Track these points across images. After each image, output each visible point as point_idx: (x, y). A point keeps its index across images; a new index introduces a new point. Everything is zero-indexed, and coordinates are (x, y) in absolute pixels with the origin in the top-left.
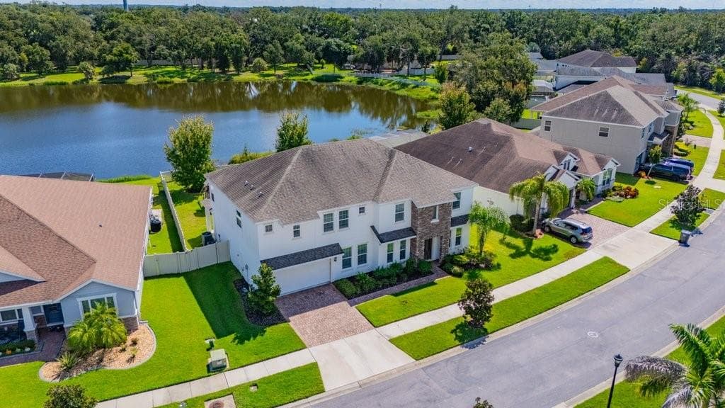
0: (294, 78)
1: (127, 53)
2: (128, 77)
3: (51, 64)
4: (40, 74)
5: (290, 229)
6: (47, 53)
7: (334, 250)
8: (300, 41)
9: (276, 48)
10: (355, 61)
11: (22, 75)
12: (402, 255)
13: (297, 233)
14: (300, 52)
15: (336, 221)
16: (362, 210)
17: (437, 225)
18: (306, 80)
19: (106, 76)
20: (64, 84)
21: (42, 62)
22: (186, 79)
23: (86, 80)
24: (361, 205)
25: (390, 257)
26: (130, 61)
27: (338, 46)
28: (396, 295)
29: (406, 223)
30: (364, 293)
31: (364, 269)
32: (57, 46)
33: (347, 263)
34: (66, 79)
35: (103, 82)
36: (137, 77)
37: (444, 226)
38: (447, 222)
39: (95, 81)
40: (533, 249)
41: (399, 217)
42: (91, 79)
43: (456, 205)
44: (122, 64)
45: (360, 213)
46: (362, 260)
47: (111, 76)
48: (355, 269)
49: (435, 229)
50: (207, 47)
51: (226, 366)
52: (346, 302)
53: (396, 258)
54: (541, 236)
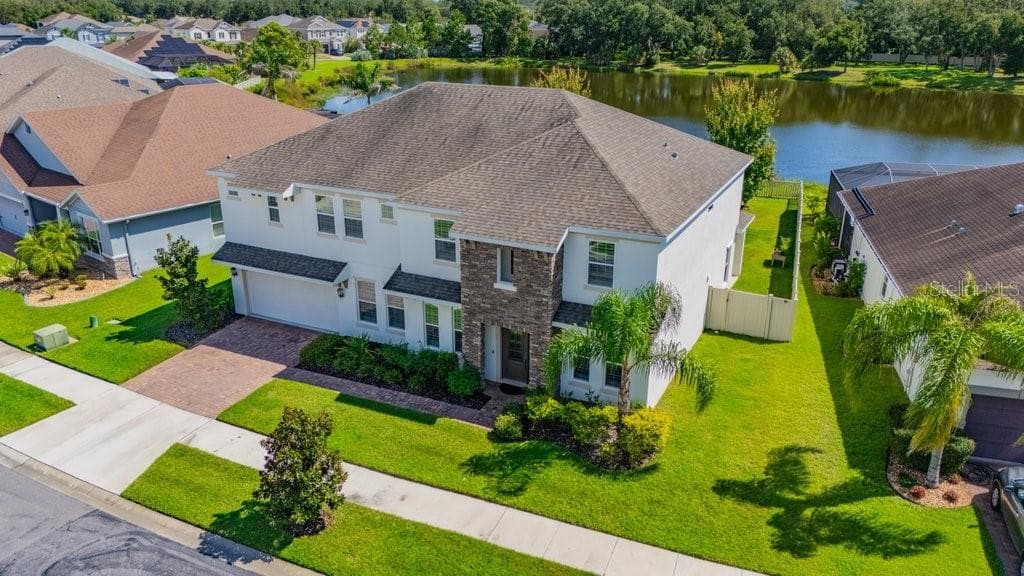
2: (837, 74)
4: (734, 60)
5: (261, 201)
6: (750, 34)
7: (328, 270)
11: (713, 62)
12: (458, 342)
13: (274, 215)
15: (339, 216)
16: (387, 212)
17: (513, 300)
19: (806, 71)
21: (739, 46)
22: (925, 83)
23: (777, 74)
24: (388, 199)
25: (433, 335)
26: (845, 48)
29: (452, 271)
32: (768, 26)
33: (367, 312)
34: (756, 70)
35: (798, 77)
36: (852, 76)
37: (532, 311)
38: (539, 304)
39: (790, 75)
40: (833, 509)
41: (445, 250)
42: (787, 72)
43: (600, 274)
44: (833, 53)
45: (384, 215)
46: (397, 318)
47: (815, 70)
48: (380, 330)
49: (505, 306)
50: (984, 29)
51: (44, 349)
52: (284, 367)
53: (446, 343)
54: (945, 502)
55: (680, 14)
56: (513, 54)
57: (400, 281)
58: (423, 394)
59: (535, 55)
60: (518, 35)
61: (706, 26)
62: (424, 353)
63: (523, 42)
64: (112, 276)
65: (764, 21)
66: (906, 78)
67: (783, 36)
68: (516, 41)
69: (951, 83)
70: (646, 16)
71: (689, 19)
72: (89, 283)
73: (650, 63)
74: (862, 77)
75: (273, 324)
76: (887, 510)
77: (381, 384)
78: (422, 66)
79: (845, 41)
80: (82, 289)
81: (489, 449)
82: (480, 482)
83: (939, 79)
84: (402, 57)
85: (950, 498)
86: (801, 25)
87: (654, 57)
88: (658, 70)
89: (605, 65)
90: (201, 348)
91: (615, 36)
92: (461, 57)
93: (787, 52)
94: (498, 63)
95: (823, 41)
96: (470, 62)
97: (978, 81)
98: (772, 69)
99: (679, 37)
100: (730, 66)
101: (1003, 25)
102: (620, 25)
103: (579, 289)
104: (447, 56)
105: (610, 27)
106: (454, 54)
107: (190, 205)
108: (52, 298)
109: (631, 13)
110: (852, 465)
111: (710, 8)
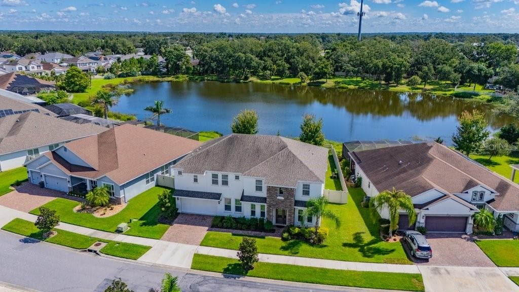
0: (435, 92)
1: (326, 68)
2: (324, 83)
3: (287, 72)
4: (282, 77)
5: (191, 176)
6: (287, 65)
7: (217, 196)
8: (454, 65)
9: (429, 69)
10: (496, 83)
11: (273, 77)
12: (263, 214)
13: (196, 180)
14: (449, 72)
15: (220, 179)
16: (237, 178)
17: (283, 201)
18: (446, 94)
19: (312, 81)
20: (288, 84)
21: (283, 71)
22: (357, 87)
23: (300, 83)
24: (237, 174)
25: (253, 213)
26: (326, 73)
27: (480, 70)
28: (234, 235)
29: (263, 194)
30: (222, 227)
31: (237, 215)
32: (294, 62)
33: (228, 208)
34: (292, 81)
35: (309, 84)
36: (330, 83)
37: (288, 204)
38: (291, 202)
39: (305, 84)
40: (371, 246)
41: (259, 188)
42: (304, 82)
43: (306, 193)
44: (321, 75)
45: (236, 179)
46: (238, 209)
47: (315, 81)
48: (233, 213)
49: (280, 203)
50: (376, 66)
51: (122, 232)
52: (208, 228)
53: (258, 215)
54: (394, 241)
55: (257, 56)
56: (183, 74)
57: (244, 198)
58: (256, 231)
59: (193, 74)
60: (186, 65)
61: (269, 62)
62: (252, 219)
63: (188, 69)
64: (119, 203)
65: (292, 60)
66: (350, 84)
67: (300, 66)
68: (184, 67)
69: (367, 86)
70: (244, 58)
71: (261, 59)
72: (114, 207)
73: (246, 78)
74: (334, 84)
75: (192, 215)
76: (382, 245)
77: (241, 229)
78: (140, 81)
79: (326, 70)
80: (112, 209)
81: (284, 244)
82: (286, 252)
83: (362, 85)
84: (129, 76)
85: (395, 240)
86: (307, 62)
87: (248, 75)
88: (250, 81)
89: (227, 79)
90: (175, 225)
91: (231, 67)
92: (157, 75)
93: (302, 73)
94: (177, 78)
95: (317, 70)
96: (163, 77)
97: (376, 85)
98: (297, 80)
99: (258, 67)
100: (280, 79)
101: (383, 65)
102: (233, 62)
103: (300, 196)
104: (150, 75)
105: (228, 63)
106: (154, 74)
107: (142, 175)
108: (104, 214)
109: (237, 57)
110: (372, 235)
111: (269, 54)
